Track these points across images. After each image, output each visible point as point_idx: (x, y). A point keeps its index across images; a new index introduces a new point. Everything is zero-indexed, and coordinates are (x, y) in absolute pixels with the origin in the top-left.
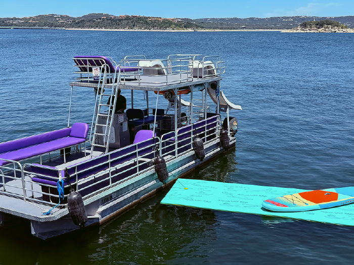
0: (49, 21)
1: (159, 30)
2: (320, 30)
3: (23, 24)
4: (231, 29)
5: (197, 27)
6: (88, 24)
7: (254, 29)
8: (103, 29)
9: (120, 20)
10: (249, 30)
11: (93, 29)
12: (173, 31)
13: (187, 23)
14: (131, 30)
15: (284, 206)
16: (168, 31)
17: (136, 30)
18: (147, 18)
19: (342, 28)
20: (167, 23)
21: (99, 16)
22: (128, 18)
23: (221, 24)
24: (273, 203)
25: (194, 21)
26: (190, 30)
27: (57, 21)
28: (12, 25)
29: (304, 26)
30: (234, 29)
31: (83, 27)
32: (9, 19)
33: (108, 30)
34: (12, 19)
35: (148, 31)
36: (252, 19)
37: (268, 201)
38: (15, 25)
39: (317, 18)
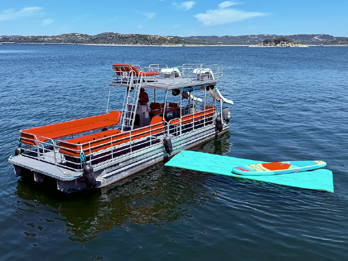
0: (72, 38)
1: (156, 46)
2: (278, 45)
3: (52, 41)
4: (211, 44)
5: (185, 43)
6: (102, 41)
7: (229, 44)
8: (113, 45)
9: (126, 38)
10: (225, 46)
11: (105, 45)
12: (167, 46)
13: (177, 40)
14: (134, 45)
15: (247, 171)
16: (163, 46)
17: (138, 45)
18: (147, 36)
19: (295, 44)
20: (162, 40)
21: (111, 34)
22: (132, 36)
23: (204, 41)
24: (241, 169)
25: (183, 38)
26: (180, 45)
27: (78, 38)
28: (43, 42)
29: (266, 42)
30: (213, 44)
31: (98, 43)
32: (41, 37)
33: (117, 45)
34: (44, 37)
35: (148, 46)
36: (227, 37)
37: (237, 168)
38: (46, 42)
39: (276, 36)
